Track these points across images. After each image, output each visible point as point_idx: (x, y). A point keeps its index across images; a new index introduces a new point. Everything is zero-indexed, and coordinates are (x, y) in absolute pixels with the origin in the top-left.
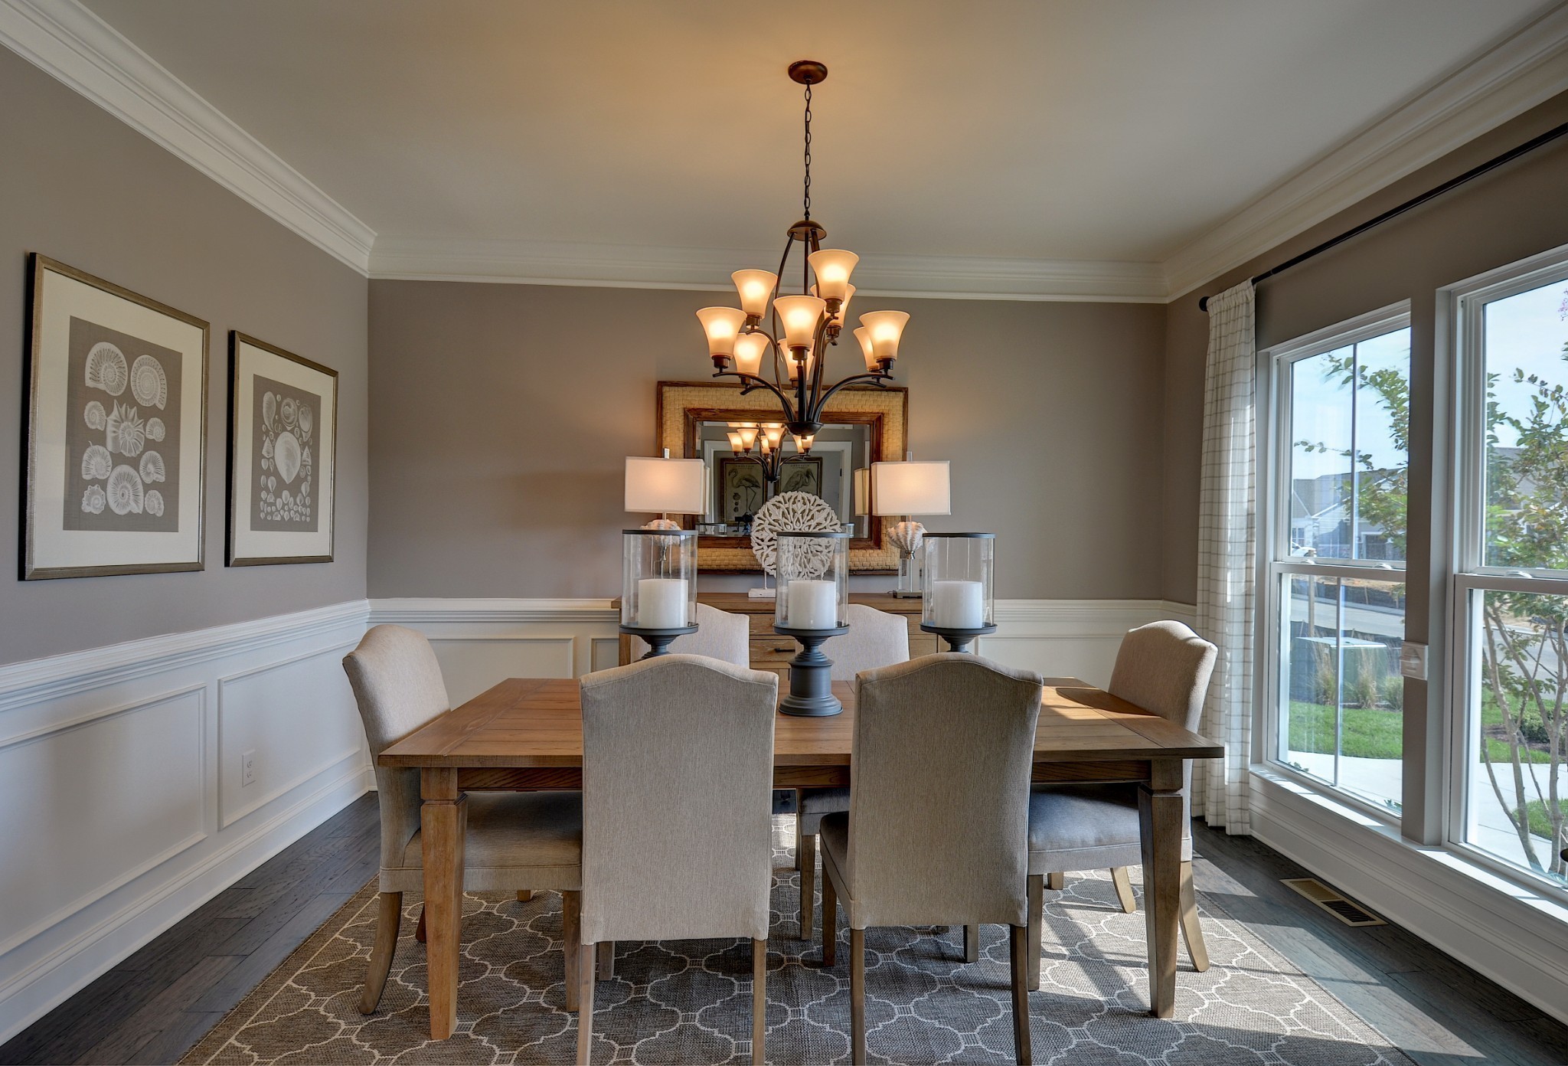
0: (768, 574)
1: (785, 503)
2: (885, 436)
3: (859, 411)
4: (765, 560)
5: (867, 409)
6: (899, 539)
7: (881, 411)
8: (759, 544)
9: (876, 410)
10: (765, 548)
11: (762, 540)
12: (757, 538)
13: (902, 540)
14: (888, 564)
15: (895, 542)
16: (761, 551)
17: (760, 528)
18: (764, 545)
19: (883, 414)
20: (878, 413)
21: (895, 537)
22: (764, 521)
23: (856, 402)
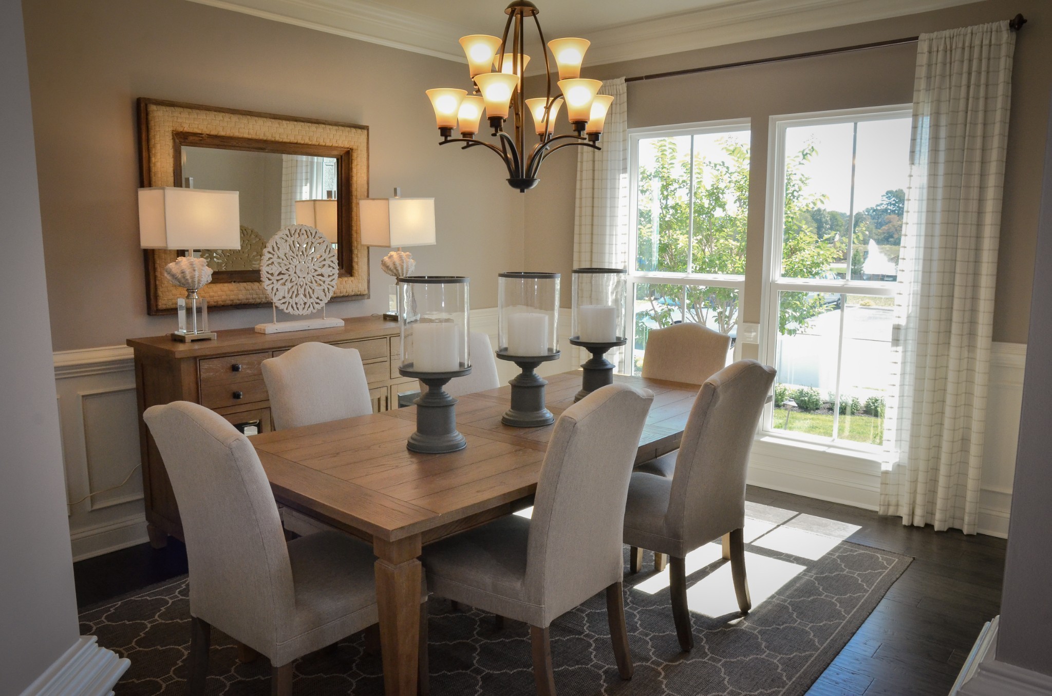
0: (276, 307)
1: (291, 236)
2: (354, 170)
3: (334, 145)
4: (275, 294)
5: (340, 144)
6: (396, 268)
7: (351, 147)
8: (269, 280)
9: (347, 145)
10: (275, 282)
11: (272, 274)
12: (268, 273)
13: (399, 269)
14: (360, 290)
15: (392, 271)
16: (271, 286)
17: (270, 262)
18: (274, 279)
19: (352, 149)
20: (348, 148)
21: (391, 266)
22: (273, 255)
23: (331, 136)
